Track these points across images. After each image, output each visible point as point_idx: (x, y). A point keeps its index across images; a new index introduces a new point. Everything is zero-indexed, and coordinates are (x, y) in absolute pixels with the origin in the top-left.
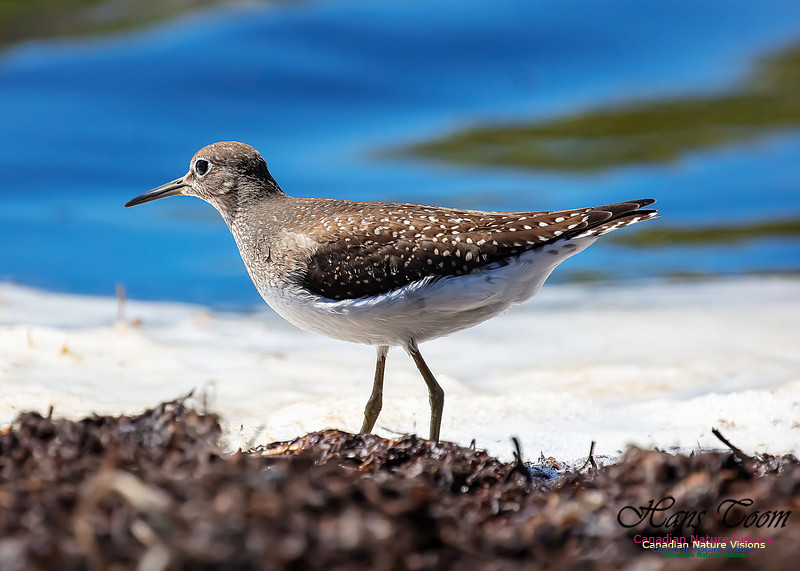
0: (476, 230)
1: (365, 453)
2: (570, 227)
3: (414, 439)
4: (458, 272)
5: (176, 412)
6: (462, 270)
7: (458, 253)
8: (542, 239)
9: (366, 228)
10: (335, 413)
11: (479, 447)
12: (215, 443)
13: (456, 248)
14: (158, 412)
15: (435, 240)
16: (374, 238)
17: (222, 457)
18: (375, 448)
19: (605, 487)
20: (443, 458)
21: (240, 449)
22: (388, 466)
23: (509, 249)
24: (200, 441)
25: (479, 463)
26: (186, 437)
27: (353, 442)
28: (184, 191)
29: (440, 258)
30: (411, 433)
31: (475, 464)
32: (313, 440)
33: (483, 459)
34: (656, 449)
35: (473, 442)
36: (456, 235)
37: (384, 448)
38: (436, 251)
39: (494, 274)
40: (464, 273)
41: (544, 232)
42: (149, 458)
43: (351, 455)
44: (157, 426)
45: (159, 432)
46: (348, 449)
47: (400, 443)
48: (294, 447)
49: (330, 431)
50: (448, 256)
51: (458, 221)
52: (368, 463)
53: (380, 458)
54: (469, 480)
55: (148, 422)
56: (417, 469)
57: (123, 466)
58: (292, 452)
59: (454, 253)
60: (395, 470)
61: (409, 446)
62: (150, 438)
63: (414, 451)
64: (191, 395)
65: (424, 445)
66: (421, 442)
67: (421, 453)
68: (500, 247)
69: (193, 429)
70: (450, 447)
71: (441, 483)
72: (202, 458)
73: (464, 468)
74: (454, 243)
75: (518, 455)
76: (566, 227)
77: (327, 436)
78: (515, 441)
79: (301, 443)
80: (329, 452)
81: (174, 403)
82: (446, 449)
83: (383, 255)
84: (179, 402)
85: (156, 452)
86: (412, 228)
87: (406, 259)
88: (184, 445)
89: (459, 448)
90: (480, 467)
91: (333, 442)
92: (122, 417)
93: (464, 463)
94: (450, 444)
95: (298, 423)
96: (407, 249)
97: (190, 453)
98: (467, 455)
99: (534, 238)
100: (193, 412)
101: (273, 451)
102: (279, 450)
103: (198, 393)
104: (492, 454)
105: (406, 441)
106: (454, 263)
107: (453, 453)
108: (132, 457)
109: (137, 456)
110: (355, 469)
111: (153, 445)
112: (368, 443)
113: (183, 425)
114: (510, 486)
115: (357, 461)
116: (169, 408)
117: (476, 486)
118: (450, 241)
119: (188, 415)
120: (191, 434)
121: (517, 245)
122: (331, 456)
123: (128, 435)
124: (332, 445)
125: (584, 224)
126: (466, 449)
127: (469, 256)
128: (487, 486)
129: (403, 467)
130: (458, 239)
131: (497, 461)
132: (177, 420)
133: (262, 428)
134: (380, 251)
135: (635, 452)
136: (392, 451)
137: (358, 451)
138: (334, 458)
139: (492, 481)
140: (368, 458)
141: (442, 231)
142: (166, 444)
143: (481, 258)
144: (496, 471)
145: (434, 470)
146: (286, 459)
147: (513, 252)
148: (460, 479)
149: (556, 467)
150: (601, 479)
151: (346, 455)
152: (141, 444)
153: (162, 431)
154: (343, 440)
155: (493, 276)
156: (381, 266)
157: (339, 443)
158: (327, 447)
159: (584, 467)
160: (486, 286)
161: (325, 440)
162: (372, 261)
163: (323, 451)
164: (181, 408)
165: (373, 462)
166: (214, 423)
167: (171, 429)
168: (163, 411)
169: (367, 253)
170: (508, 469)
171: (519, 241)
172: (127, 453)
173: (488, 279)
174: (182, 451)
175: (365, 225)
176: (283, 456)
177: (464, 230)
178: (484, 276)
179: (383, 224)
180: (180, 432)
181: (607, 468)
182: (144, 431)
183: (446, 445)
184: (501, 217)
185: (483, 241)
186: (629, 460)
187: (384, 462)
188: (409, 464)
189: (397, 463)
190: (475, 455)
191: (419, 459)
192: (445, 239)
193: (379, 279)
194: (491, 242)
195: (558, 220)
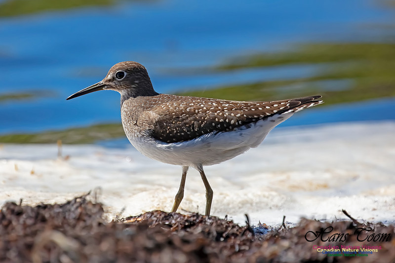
0: (236, 110)
1: (173, 222)
2: (281, 109)
3: (197, 215)
4: (227, 130)
5: (82, 202)
6: (229, 129)
7: (227, 121)
8: (268, 114)
9: (182, 108)
11: (229, 219)
12: (101, 217)
13: (226, 118)
14: (73, 202)
15: (216, 114)
16: (186, 113)
17: (104, 224)
18: (179, 220)
19: (290, 238)
20: (212, 224)
21: (113, 220)
22: (185, 228)
23: (251, 119)
24: (93, 216)
25: (229, 227)
26: (87, 214)
27: (168, 216)
29: (219, 123)
30: (196, 212)
31: (227, 227)
32: (148, 216)
33: (231, 225)
34: (315, 219)
35: (226, 216)
36: (226, 112)
37: (183, 219)
38: (217, 120)
39: (243, 132)
41: (268, 111)
42: (69, 225)
43: (167, 223)
44: (73, 209)
45: (73, 212)
46: (166, 220)
47: (191, 217)
48: (139, 219)
49: (157, 211)
50: (222, 122)
51: (227, 105)
52: (175, 226)
53: (181, 224)
54: (224, 235)
55: (68, 207)
56: (199, 229)
57: (56, 228)
58: (138, 221)
59: (225, 120)
60: (188, 230)
61: (195, 218)
62: (69, 215)
63: (198, 221)
64: (89, 194)
65: (202, 218)
66: (201, 216)
67: (201, 222)
68: (247, 118)
69: (90, 210)
70: (215, 219)
71: (211, 236)
72: (95, 224)
73: (222, 229)
74: (225, 115)
75: (248, 222)
76: (279, 108)
77: (155, 214)
78: (247, 216)
79: (143, 217)
80: (156, 221)
81: (81, 198)
82: (213, 220)
83: (191, 121)
84: (83, 197)
85: (72, 221)
86: (205, 108)
87: (202, 123)
88: (86, 218)
89: (219, 219)
90: (229, 229)
91: (158, 216)
92: (56, 204)
93: (222, 227)
94: (215, 217)
96: (203, 118)
97: (89, 222)
98: (223, 223)
99: (264, 114)
100: (90, 202)
101: (129, 221)
102: (132, 220)
103: (92, 192)
104: (235, 222)
105: (194, 216)
106: (225, 125)
107: (216, 222)
108: (60, 224)
109: (63, 223)
110: (169, 230)
111: (71, 218)
112: (175, 217)
113: (85, 209)
114: (244, 238)
115: (170, 226)
116: (78, 200)
117: (227, 238)
118: (223, 115)
119: (87, 204)
120: (89, 213)
121: (255, 117)
122: (157, 223)
123: (59, 213)
124: (158, 218)
125: (287, 107)
126: (223, 220)
128: (233, 237)
129: (192, 228)
130: (227, 114)
131: (238, 226)
132: (83, 206)
134: (189, 119)
135: (305, 221)
136: (187, 221)
137: (170, 221)
138: (159, 224)
139: (235, 235)
140: (175, 224)
141: (219, 110)
142: (77, 217)
143: (238, 123)
144: (237, 230)
145: (207, 230)
146: (135, 225)
147: (254, 120)
148: (220, 234)
149: (266, 228)
150: (288, 234)
151: (164, 223)
152: (65, 218)
153: (75, 211)
154: (163, 216)
155: (243, 133)
156: (190, 126)
157: (161, 217)
158: (155, 219)
159: (280, 229)
160: (240, 138)
162: (186, 124)
163: (153, 221)
164: (84, 200)
165: (177, 226)
166: (100, 207)
167: (79, 210)
168: (76, 202)
169: (183, 120)
170: (243, 229)
171: (256, 115)
172: (58, 222)
173: (241, 134)
174: (84, 221)
175: (182, 106)
176: (134, 223)
177: (230, 109)
178: (239, 133)
179: (191, 106)
180: (84, 212)
181: (291, 229)
182: (67, 211)
183: (213, 218)
184: (247, 104)
185: (239, 115)
186: (302, 225)
187: (183, 226)
188: (195, 227)
189: (189, 226)
190: (227, 223)
191: (200, 225)
192: (221, 114)
193: (189, 133)
194: (243, 115)
195: (275, 106)
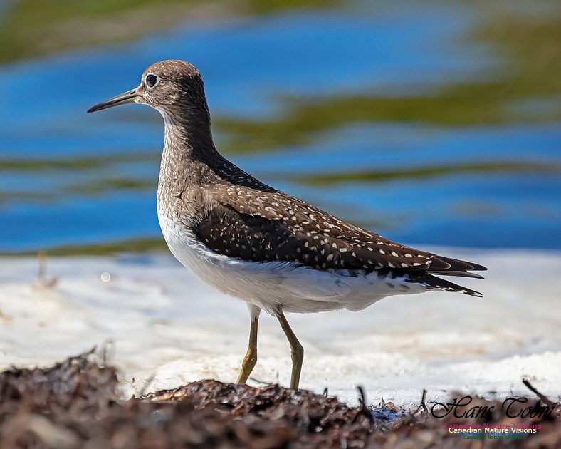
0: (342, 238)
1: (236, 399)
2: (415, 264)
3: (277, 388)
4: (317, 266)
5: (80, 365)
6: (321, 266)
7: (323, 252)
8: (391, 265)
10: (210, 369)
11: (331, 394)
12: (113, 391)
13: (323, 247)
14: (66, 365)
15: (308, 234)
17: (118, 402)
18: (245, 395)
19: (434, 428)
20: (301, 403)
21: (134, 396)
22: (255, 410)
24: (101, 390)
25: (331, 408)
26: (89, 387)
27: (227, 389)
28: (136, 100)
29: (307, 251)
30: (275, 382)
31: (327, 409)
32: (193, 388)
33: (334, 405)
34: (477, 396)
35: (326, 390)
36: (326, 237)
37: (252, 395)
38: (307, 244)
39: (343, 280)
40: (322, 269)
41: (393, 260)
42: (58, 404)
43: (225, 401)
44: (65, 377)
45: (67, 382)
46: (223, 396)
47: (265, 391)
48: (178, 394)
49: (208, 381)
50: (313, 251)
51: (331, 226)
52: (239, 407)
53: (249, 403)
54: (322, 422)
55: (57, 373)
56: (280, 412)
57: (37, 410)
58: (176, 398)
59: (319, 250)
60: (261, 413)
61: (273, 393)
62: (59, 387)
63: (277, 397)
64: (93, 351)
65: (285, 393)
66: (283, 390)
67: (283, 399)
68: (356, 260)
69: (95, 379)
70: (307, 394)
71: (299, 424)
72: (103, 403)
73: (318, 411)
74: (322, 242)
75: (362, 401)
76: (412, 263)
77: (205, 385)
78: (360, 389)
79: (184, 391)
80: (207, 398)
81: (78, 358)
82: (303, 396)
84: (83, 357)
85: (64, 399)
86: (294, 218)
87: (281, 241)
88: (88, 393)
89: (314, 395)
90: (331, 411)
91: (210, 390)
92: (36, 369)
93: (318, 408)
94: (307, 392)
95: (179, 376)
96: (285, 233)
97: (92, 400)
98: (321, 401)
100: (95, 365)
101: (161, 398)
102: (166, 396)
103: (98, 350)
104: (341, 400)
105: (270, 390)
107: (309, 399)
108: (44, 403)
109: (48, 401)
110: (228, 413)
111: (62, 392)
112: (239, 391)
113: (86, 377)
114: (356, 426)
115: (230, 406)
116: (75, 362)
117: (328, 426)
118: (319, 240)
119: (90, 368)
120: (93, 384)
121: (370, 262)
122: (208, 401)
123: (41, 384)
124: (209, 392)
125: (426, 265)
126: (320, 396)
127: (330, 257)
128: (337, 426)
129: (268, 410)
130: (326, 241)
131: (345, 406)
132: (82, 372)
133: (150, 380)
136: (259, 398)
137: (230, 398)
138: (211, 403)
139: (341, 422)
140: (239, 403)
141: (316, 230)
142: (73, 391)
143: (339, 262)
144: (345, 414)
145: (293, 413)
146: (171, 404)
147: (365, 267)
148: (315, 421)
149: (393, 411)
150: (431, 421)
151: (221, 401)
152: (51, 392)
153: (69, 382)
154: (218, 389)
157: (215, 391)
158: (205, 394)
159: (417, 411)
161: (203, 388)
163: (201, 397)
164: (85, 362)
165: (243, 407)
166: (112, 375)
167: (76, 379)
168: (70, 364)
170: (355, 412)
171: (372, 260)
172: (40, 399)
173: (338, 282)
174: (85, 397)
176: (169, 402)
177: (333, 234)
178: (335, 278)
180: (84, 382)
182: (55, 381)
183: (303, 393)
184: (365, 235)
185: (345, 249)
187: (252, 407)
188: (273, 408)
189: (263, 407)
190: (327, 401)
191: (281, 404)
192: (316, 237)
193: (254, 249)
194: (351, 252)
195: (408, 256)
